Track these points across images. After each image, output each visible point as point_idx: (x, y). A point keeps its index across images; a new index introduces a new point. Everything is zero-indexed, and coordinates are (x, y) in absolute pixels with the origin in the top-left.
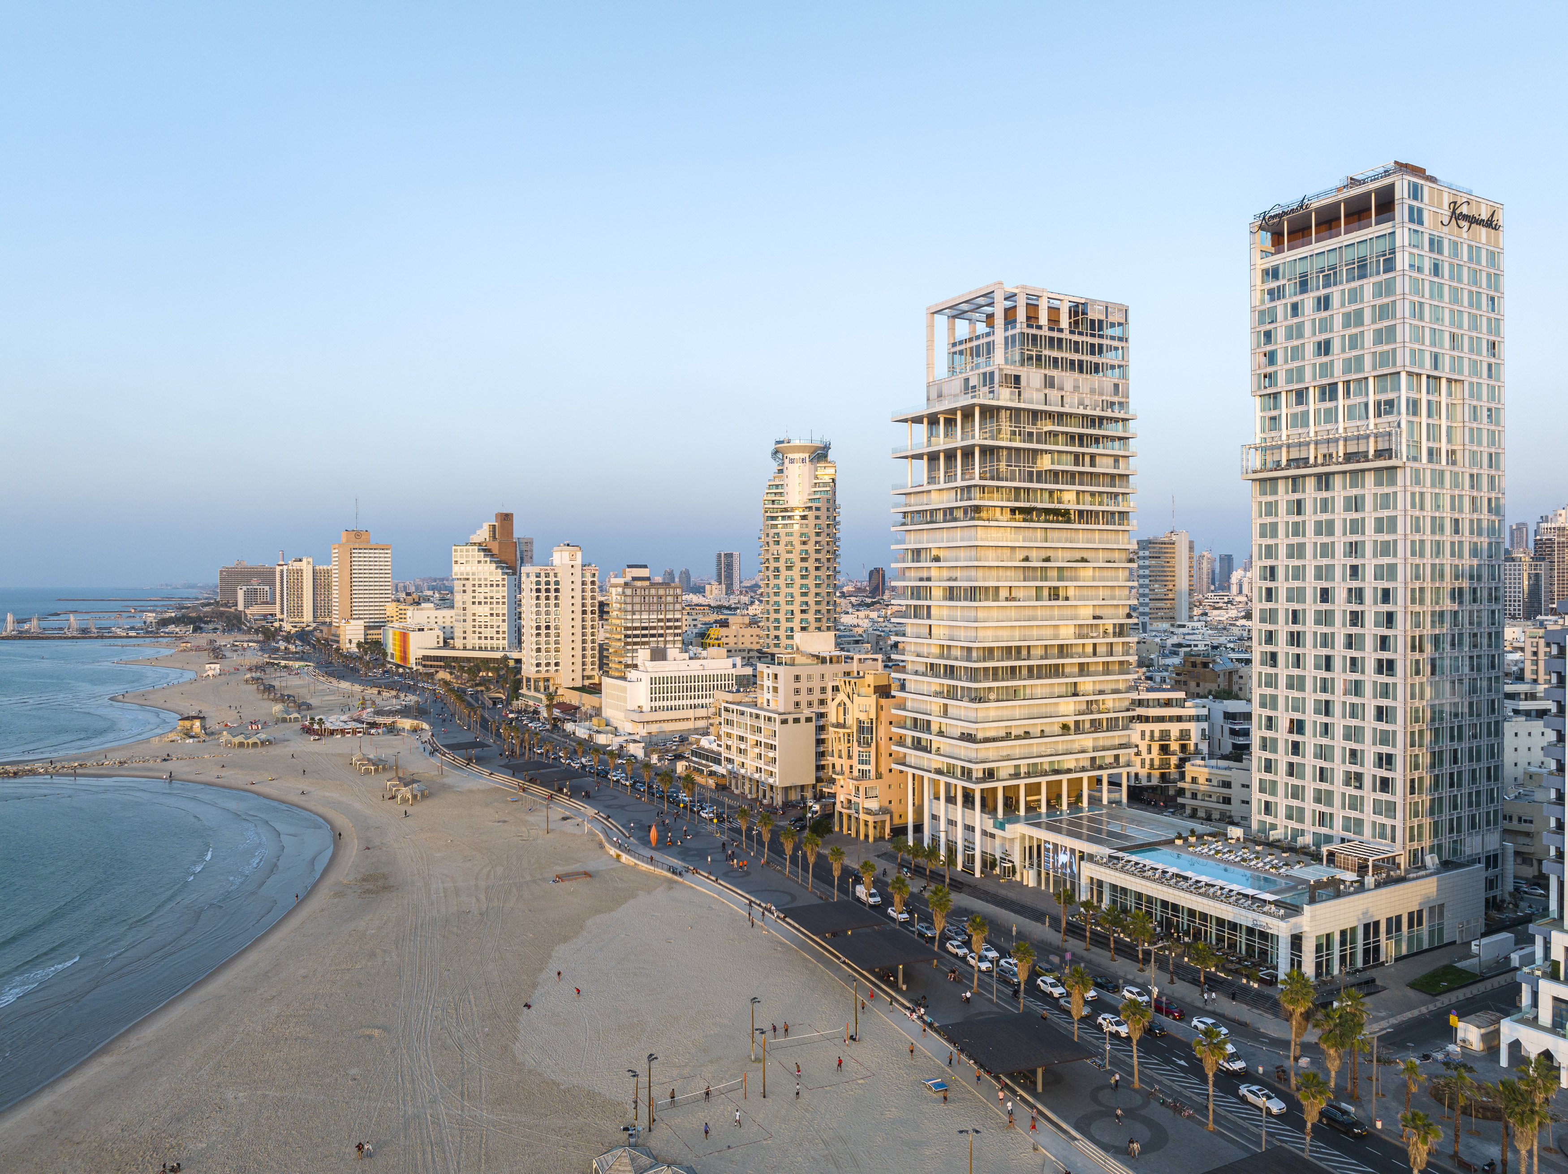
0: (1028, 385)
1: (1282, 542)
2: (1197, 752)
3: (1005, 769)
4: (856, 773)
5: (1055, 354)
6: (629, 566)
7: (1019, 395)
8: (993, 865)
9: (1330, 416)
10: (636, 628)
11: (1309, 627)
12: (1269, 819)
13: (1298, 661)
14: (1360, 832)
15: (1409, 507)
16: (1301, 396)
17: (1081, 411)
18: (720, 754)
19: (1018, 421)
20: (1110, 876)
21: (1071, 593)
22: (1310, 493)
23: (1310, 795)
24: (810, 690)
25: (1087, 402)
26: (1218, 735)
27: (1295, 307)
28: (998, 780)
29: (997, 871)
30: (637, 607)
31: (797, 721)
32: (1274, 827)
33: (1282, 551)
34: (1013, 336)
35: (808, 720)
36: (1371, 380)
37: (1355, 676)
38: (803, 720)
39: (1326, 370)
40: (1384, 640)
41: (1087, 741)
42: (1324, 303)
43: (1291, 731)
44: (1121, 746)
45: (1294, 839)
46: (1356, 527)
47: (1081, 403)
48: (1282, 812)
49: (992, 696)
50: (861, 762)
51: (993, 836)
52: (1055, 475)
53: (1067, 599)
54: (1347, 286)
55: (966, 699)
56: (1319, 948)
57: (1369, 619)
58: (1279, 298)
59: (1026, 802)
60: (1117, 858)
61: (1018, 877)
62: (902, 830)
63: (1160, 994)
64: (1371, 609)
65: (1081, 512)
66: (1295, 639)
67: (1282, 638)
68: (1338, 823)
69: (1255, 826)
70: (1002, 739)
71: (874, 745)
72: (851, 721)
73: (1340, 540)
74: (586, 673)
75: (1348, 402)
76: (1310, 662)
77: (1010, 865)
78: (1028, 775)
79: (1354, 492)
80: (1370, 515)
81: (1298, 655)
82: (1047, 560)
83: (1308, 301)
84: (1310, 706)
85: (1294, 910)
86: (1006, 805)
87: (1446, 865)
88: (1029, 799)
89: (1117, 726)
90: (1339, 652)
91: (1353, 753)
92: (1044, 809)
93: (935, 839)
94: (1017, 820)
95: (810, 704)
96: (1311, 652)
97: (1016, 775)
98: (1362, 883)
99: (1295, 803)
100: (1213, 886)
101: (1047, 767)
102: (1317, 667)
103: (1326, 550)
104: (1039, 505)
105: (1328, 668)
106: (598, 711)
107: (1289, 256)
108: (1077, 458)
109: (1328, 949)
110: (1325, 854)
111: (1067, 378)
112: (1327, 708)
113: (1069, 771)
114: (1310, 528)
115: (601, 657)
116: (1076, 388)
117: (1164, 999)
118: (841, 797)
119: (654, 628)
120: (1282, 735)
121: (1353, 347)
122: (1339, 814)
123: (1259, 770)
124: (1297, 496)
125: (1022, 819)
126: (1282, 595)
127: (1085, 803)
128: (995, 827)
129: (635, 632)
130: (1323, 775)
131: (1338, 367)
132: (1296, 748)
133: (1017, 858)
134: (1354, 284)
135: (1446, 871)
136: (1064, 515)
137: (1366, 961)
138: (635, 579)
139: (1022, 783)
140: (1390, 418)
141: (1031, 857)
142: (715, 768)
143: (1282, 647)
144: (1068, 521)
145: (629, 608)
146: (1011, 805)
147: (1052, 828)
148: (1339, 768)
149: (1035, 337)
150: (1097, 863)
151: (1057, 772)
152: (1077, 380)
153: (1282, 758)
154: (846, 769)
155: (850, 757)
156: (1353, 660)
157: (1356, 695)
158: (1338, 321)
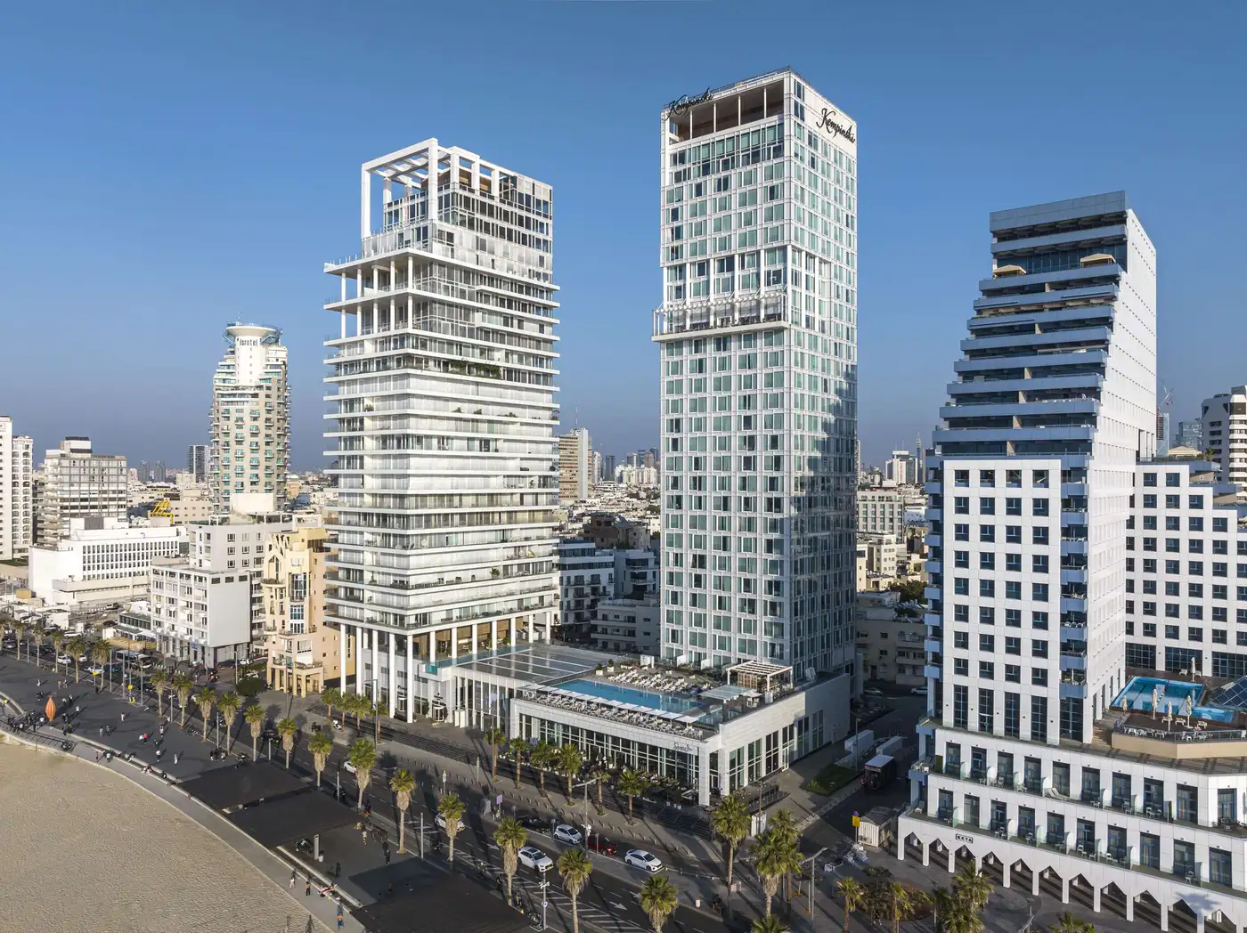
0: (461, 244)
1: (687, 396)
2: (605, 593)
3: (437, 616)
4: (288, 628)
5: (486, 219)
6: (68, 439)
7: (452, 250)
8: (425, 711)
9: (729, 286)
10: (74, 500)
11: (709, 472)
12: (675, 646)
13: (700, 503)
14: (753, 652)
15: (793, 365)
16: (702, 268)
17: (510, 275)
18: (149, 618)
19: (450, 277)
20: (539, 711)
21: (500, 444)
22: (710, 351)
23: (710, 622)
24: (245, 550)
25: (515, 269)
26: (621, 579)
27: (699, 187)
28: (431, 625)
29: (430, 715)
30: (76, 479)
31: (229, 580)
32: (680, 653)
33: (686, 406)
34: (447, 196)
35: (243, 578)
36: (762, 253)
37: (749, 514)
38: (236, 579)
39: (724, 243)
40: (773, 481)
41: (514, 585)
42: (723, 185)
43: (694, 566)
44: (545, 588)
45: (698, 663)
46: (750, 382)
47: (510, 269)
48: (686, 638)
49: (425, 542)
50: (293, 617)
51: (425, 680)
52: (487, 333)
53: (496, 451)
54: (743, 170)
55: (398, 546)
56: (732, 763)
57: (760, 463)
58: (685, 180)
59: (458, 645)
60: (546, 693)
61: (449, 719)
62: (336, 682)
63: (593, 832)
64: (762, 454)
65: (510, 371)
66: (698, 483)
67: (686, 483)
68: (735, 645)
69: (663, 653)
70: (435, 585)
71: (307, 599)
72: (284, 576)
73: (736, 394)
74: (15, 547)
75: (745, 273)
76: (710, 503)
77: (442, 707)
78: (460, 619)
79: (749, 351)
80: (761, 372)
81: (700, 498)
82: (479, 412)
83: (711, 181)
84: (710, 543)
85: (710, 729)
86: (438, 650)
87: (822, 676)
88: (460, 642)
89: (541, 570)
90: (735, 494)
91: (747, 582)
92: (475, 651)
93: (369, 688)
94: (449, 663)
95: (245, 563)
96: (711, 494)
97: (448, 620)
98: (762, 699)
99: (699, 630)
100: (635, 712)
101: (477, 610)
102: (717, 507)
103: (724, 404)
104: (471, 360)
105: (726, 508)
106: (24, 584)
107: (693, 142)
108: (507, 320)
109: (739, 764)
110: (729, 674)
111: (499, 244)
112: (724, 544)
113: (498, 613)
114: (710, 384)
115: (35, 529)
116: (506, 254)
117: (597, 835)
118: (273, 654)
119: (95, 499)
120: (687, 570)
121: (748, 223)
122: (735, 637)
123: (667, 603)
124: (699, 356)
125: (454, 662)
126: (686, 444)
127: (513, 643)
128: (427, 672)
129: (73, 504)
130: (722, 603)
131: (735, 241)
132: (698, 581)
133: (450, 702)
134: (749, 168)
135: (823, 681)
136: (492, 371)
137: (768, 770)
138: (73, 451)
139: (454, 626)
140: (778, 287)
141: (462, 699)
142: (145, 632)
143: (686, 491)
144: (498, 377)
145: (66, 479)
146: (443, 647)
147: (484, 668)
148: (736, 596)
149: (467, 199)
150: (526, 699)
151: (486, 615)
152: (506, 247)
153: (687, 591)
154: (279, 626)
155: (282, 612)
156: (747, 500)
157: (749, 530)
158: (735, 201)
